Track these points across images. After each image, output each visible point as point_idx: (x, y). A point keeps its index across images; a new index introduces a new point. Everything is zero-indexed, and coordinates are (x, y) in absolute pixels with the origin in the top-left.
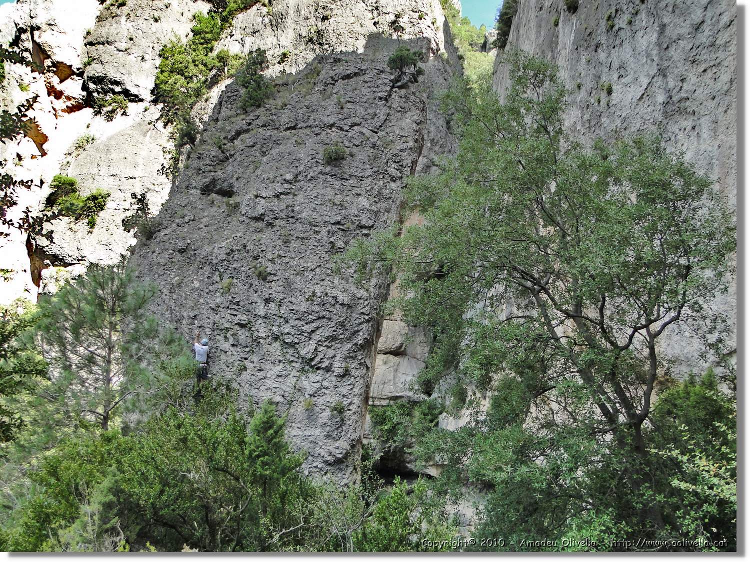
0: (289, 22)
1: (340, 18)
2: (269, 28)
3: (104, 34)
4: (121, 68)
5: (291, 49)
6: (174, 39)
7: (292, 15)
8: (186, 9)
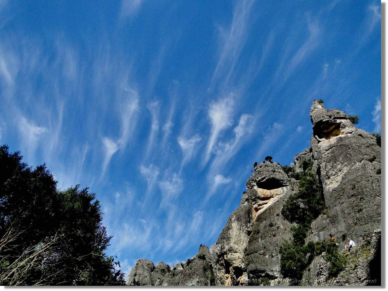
0: (340, 218)
1: (368, 208)
2: (331, 225)
3: (253, 248)
4: (263, 263)
5: (346, 232)
6: (284, 243)
7: (341, 215)
8: (287, 226)
